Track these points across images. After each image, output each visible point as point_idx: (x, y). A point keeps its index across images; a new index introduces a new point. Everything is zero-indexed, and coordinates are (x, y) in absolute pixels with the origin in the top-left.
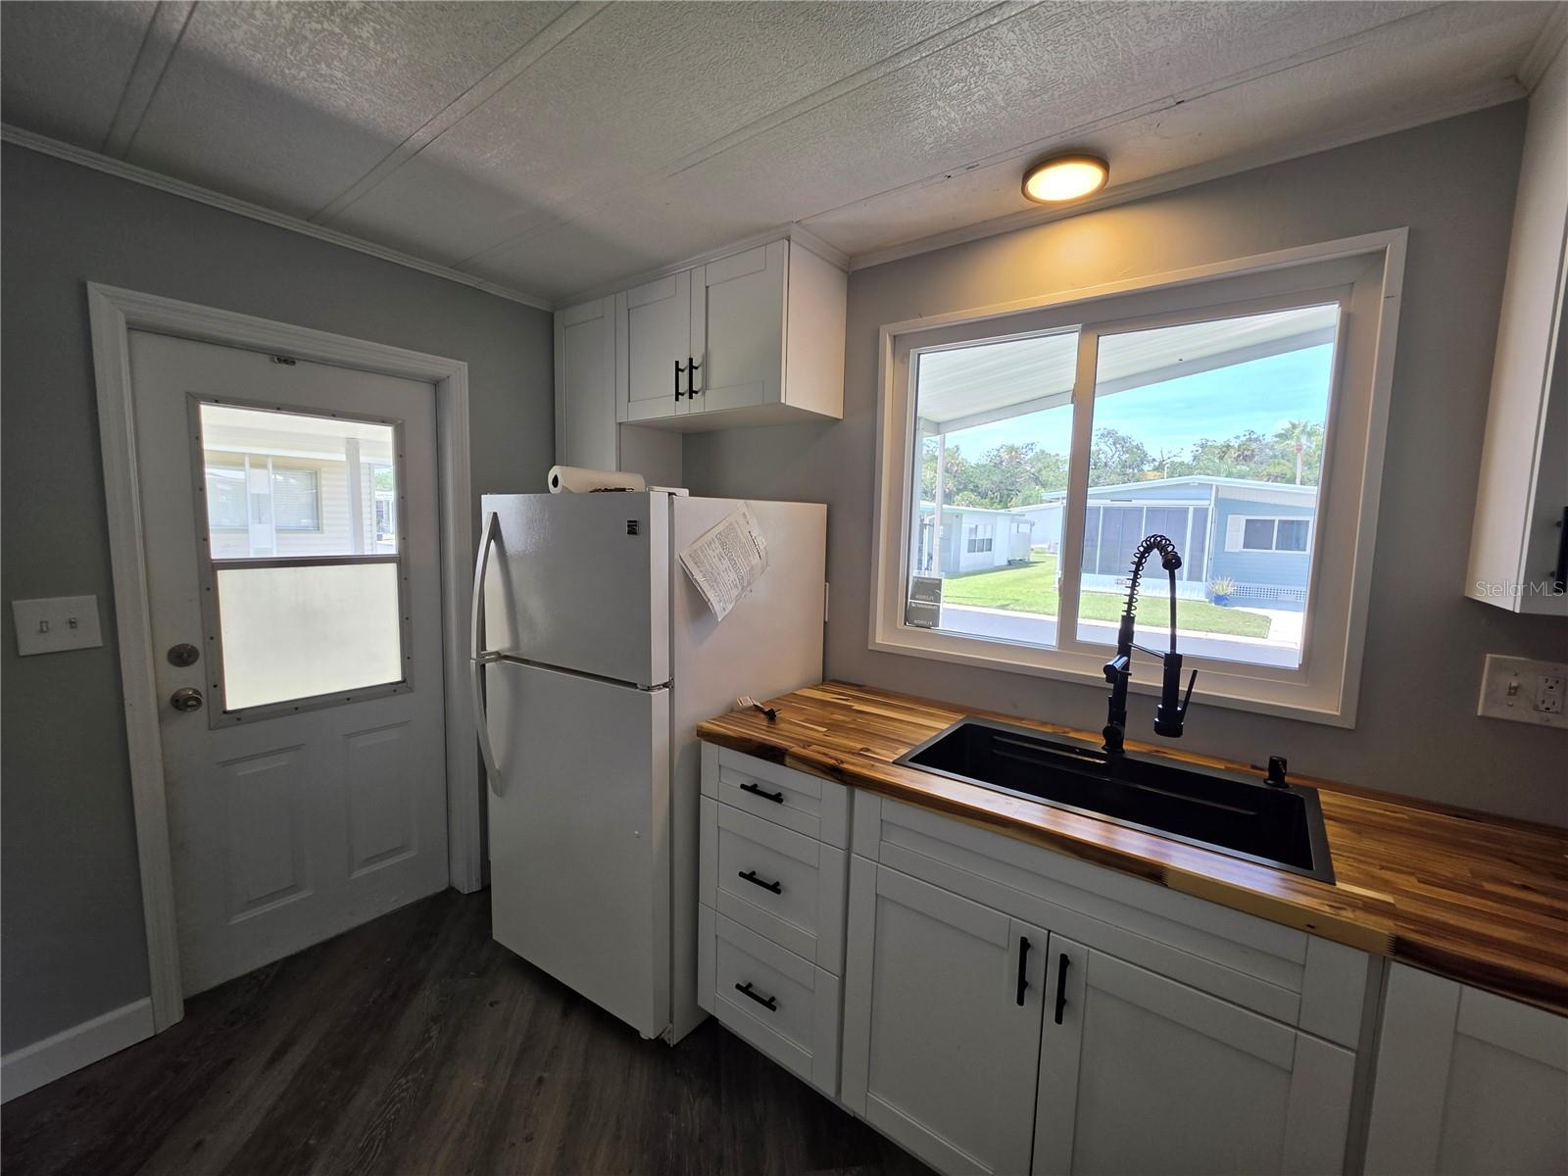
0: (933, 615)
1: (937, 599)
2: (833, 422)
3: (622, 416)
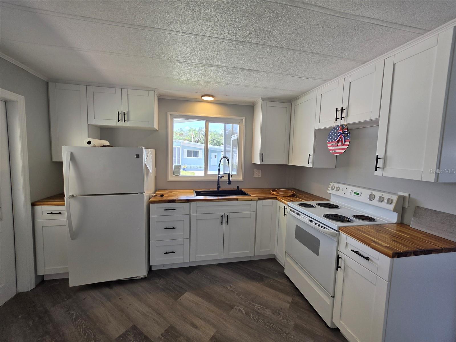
0: (179, 173)
1: (180, 169)
2: (157, 130)
3: (92, 122)
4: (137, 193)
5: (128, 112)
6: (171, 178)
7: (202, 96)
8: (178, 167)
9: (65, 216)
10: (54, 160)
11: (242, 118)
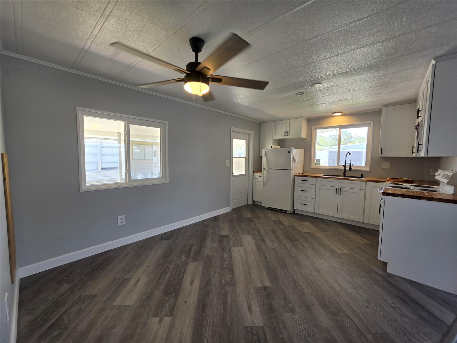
0: (319, 164)
1: (320, 161)
2: (305, 138)
3: (274, 138)
4: (288, 170)
5: (289, 131)
6: (313, 166)
7: (333, 114)
8: (319, 160)
9: (262, 178)
10: (260, 156)
11: (371, 122)
